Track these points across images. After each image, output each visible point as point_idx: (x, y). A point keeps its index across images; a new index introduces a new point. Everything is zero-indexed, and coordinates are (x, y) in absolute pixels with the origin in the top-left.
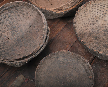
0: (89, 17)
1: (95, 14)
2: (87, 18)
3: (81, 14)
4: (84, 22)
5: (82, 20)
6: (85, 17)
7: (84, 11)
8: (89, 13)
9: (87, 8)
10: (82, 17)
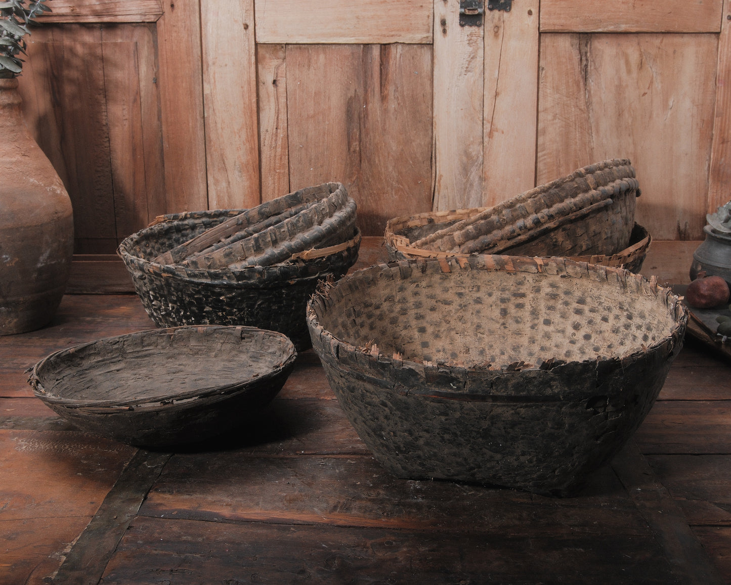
0: (524, 341)
1: (557, 346)
2: (511, 341)
3: (478, 295)
4: (483, 346)
5: (473, 327)
6: (498, 326)
7: (501, 294)
8: (528, 321)
9: (519, 286)
10: (480, 314)
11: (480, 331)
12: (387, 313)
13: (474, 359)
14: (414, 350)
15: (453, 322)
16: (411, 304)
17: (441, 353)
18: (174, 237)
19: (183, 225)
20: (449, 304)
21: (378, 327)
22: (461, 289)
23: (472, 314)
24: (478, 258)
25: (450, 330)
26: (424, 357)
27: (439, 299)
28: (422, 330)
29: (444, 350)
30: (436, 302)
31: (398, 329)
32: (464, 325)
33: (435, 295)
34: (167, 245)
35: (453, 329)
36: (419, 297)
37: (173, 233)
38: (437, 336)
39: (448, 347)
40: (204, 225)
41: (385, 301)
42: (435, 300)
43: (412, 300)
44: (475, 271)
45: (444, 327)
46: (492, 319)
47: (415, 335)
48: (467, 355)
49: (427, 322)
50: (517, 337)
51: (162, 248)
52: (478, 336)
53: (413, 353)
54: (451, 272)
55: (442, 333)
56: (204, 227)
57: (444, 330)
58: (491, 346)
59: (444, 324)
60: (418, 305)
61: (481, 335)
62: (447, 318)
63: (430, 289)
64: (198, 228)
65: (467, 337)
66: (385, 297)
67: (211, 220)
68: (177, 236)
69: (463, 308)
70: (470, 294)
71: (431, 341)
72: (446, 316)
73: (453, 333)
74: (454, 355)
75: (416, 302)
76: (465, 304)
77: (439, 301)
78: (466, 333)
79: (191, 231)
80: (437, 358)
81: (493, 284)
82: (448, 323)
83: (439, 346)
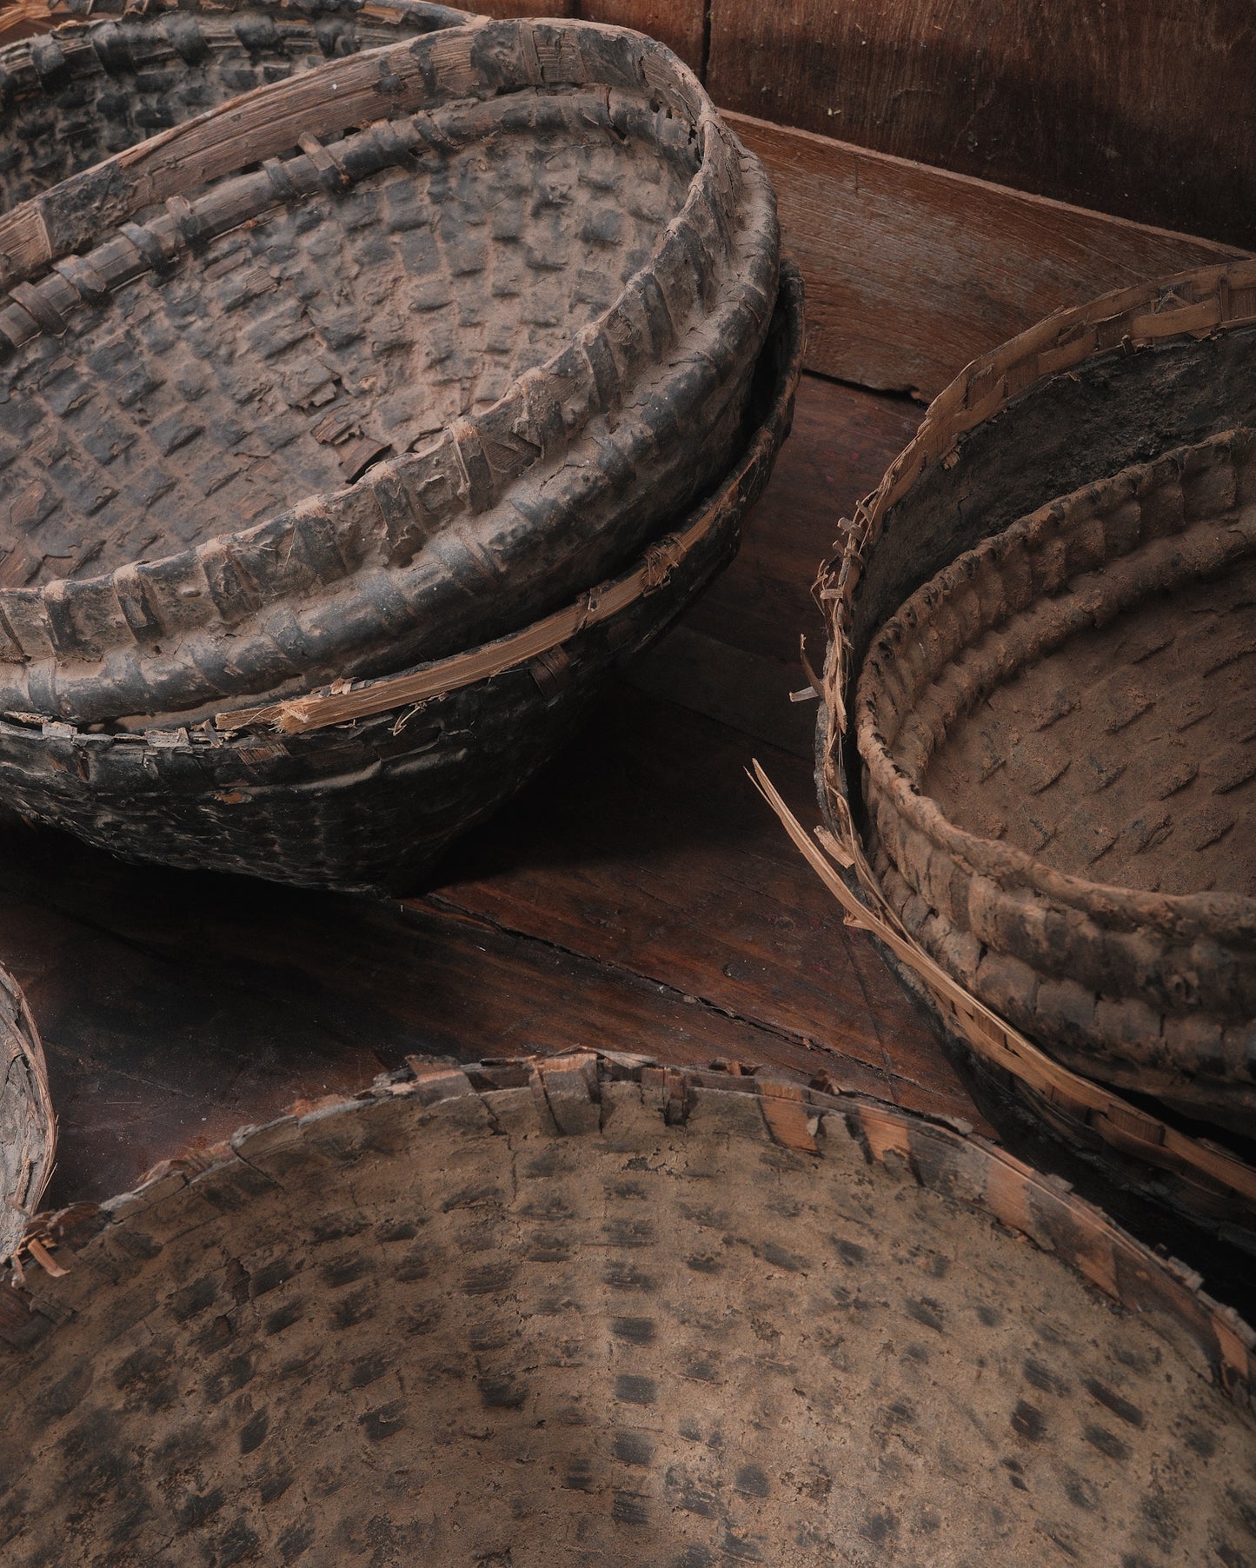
3: (934, 1290)
4: (894, 1503)
5: (877, 1404)
6: (989, 1457)
7: (1036, 1344)
8: (1121, 1525)
9: (1123, 1369)
10: (924, 1370)
11: (902, 1431)
12: (453, 1250)
13: (837, 1539)
14: (576, 1399)
15: (789, 1343)
16: (595, 1226)
17: (701, 1449)
18: (100, 96)
19: (139, 41)
20: (790, 1267)
21: (393, 1307)
22: (860, 1234)
23: (888, 1347)
24: (961, 1158)
25: (768, 1366)
26: (617, 1435)
27: (743, 1233)
28: (637, 1332)
29: (715, 1441)
30: (728, 1242)
31: (507, 1311)
32: (841, 1376)
33: (724, 1215)
34: (59, 136)
35: (783, 1371)
36: (644, 1204)
37: (91, 77)
38: (701, 1372)
39: (738, 1433)
40: (248, 46)
41: (447, 1207)
42: (723, 1234)
43: (597, 1214)
44: (933, 1199)
45: (744, 1346)
46: (971, 1414)
47: (596, 1338)
48: (815, 1505)
49: (667, 1306)
50: (1053, 1554)
51: (33, 153)
52: (889, 1450)
53: (572, 1411)
54: (817, 1154)
55: (729, 1364)
56: (246, 54)
57: (742, 1360)
58: (929, 1525)
59: (747, 1334)
60: (632, 1235)
61: (902, 1451)
62: (768, 1317)
63: (704, 1185)
64: (221, 58)
65: (840, 1428)
66: (445, 1196)
67: (281, 26)
68: (114, 90)
69: (852, 1310)
70: (896, 1269)
71: (671, 1382)
72: (765, 1307)
73: (780, 1384)
74: (754, 1482)
75: (619, 1222)
76: (863, 1297)
77: (743, 1241)
78: (839, 1409)
79: (184, 68)
80: (675, 1459)
81: (1011, 1284)
82: (768, 1339)
83: (698, 1415)
